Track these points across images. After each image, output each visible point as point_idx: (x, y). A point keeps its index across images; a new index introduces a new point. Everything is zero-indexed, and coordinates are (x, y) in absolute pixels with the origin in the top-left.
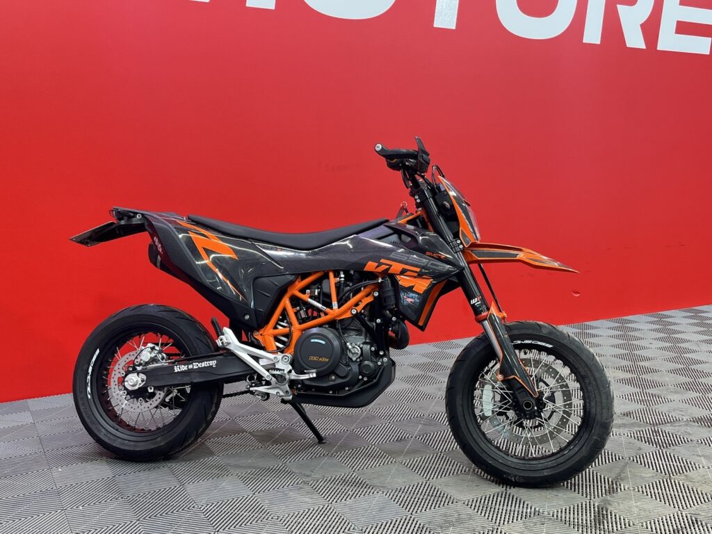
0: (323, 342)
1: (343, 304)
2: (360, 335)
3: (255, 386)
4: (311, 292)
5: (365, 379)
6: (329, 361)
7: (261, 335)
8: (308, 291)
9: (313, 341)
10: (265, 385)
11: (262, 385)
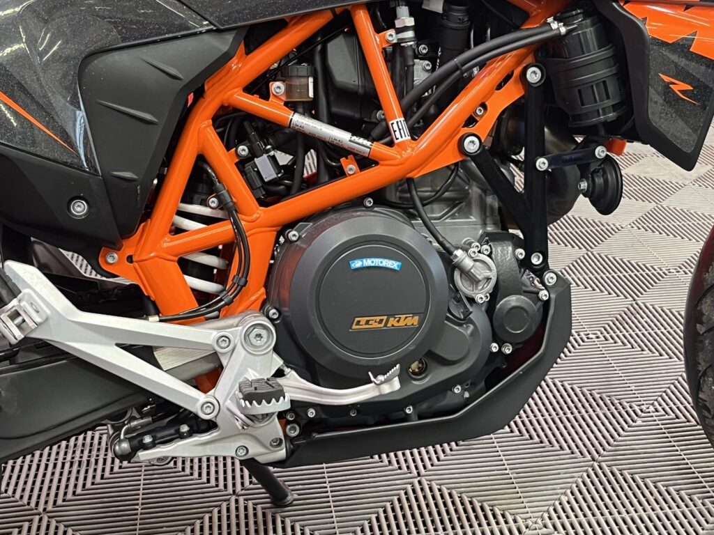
0: (393, 264)
1: (428, 121)
2: (467, 214)
3: (153, 445)
4: (289, 91)
5: (508, 350)
6: (421, 323)
7: (130, 259)
8: (277, 87)
9: (357, 264)
10: (190, 434)
11: (182, 436)
